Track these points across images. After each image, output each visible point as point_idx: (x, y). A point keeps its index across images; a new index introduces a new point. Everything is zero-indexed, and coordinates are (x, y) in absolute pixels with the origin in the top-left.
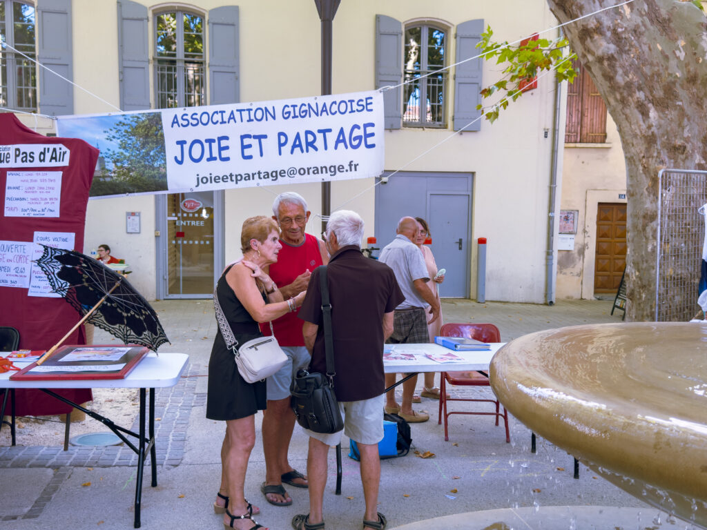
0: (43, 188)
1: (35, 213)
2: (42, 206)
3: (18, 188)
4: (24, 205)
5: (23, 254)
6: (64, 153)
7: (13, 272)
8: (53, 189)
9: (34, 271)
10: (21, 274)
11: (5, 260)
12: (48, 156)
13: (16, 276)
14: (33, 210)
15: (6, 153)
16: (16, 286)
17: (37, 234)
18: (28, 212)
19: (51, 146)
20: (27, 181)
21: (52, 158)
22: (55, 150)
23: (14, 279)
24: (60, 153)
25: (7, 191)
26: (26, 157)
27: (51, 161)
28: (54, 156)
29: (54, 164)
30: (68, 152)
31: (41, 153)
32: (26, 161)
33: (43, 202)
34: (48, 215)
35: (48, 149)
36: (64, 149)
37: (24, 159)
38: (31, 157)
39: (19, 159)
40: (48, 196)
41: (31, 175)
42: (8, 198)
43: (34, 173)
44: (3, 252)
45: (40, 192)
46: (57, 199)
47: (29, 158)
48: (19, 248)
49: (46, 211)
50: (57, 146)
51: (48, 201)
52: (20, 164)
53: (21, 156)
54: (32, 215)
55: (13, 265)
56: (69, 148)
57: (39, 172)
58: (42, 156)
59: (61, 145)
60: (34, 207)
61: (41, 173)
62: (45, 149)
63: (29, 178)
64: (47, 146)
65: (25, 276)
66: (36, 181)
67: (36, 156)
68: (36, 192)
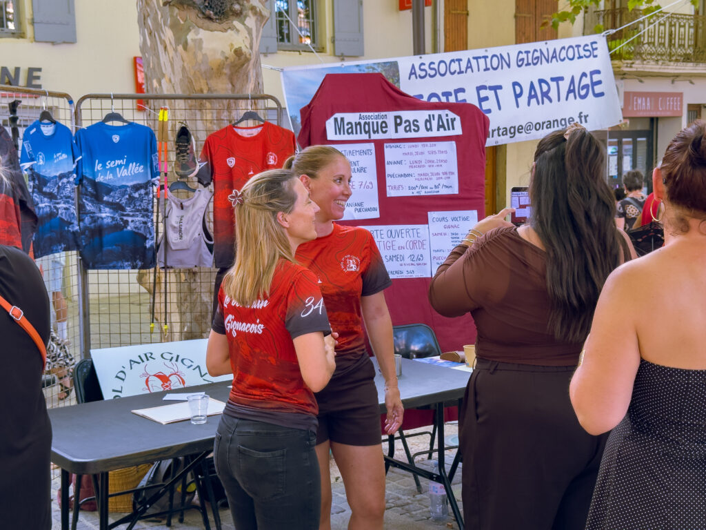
0: (433, 162)
1: (427, 190)
2: (434, 182)
3: (400, 163)
4: (411, 182)
5: (418, 239)
6: (453, 120)
7: (408, 261)
8: (446, 161)
9: (434, 258)
10: (418, 262)
11: (395, 247)
12: (435, 124)
13: (412, 264)
14: (423, 188)
15: (380, 121)
16: (414, 276)
17: (432, 215)
18: (417, 189)
19: (436, 113)
20: (411, 154)
21: (439, 127)
22: (440, 117)
23: (410, 268)
24: (447, 120)
25: (387, 166)
26: (409, 125)
27: (438, 130)
28: (441, 124)
29: (442, 133)
30: (458, 118)
31: (426, 121)
32: (410, 130)
33: (434, 178)
34: (443, 192)
35: (433, 116)
36: (452, 115)
37: (408, 129)
38: (414, 125)
39: (401, 128)
40: (440, 170)
41: (416, 146)
42: (389, 175)
43: (420, 144)
44: (391, 239)
45: (430, 166)
46: (453, 173)
47: (413, 127)
48: (411, 232)
49: (440, 187)
50: (443, 113)
51: (441, 175)
52: (402, 134)
53: (404, 125)
54: (423, 193)
55: (407, 253)
56: (457, 114)
57: (425, 143)
58: (428, 124)
59: (447, 112)
60: (424, 183)
61: (428, 143)
62: (429, 116)
63: (413, 150)
64: (431, 112)
65: (425, 264)
66: (422, 153)
67: (421, 124)
68: (424, 166)
